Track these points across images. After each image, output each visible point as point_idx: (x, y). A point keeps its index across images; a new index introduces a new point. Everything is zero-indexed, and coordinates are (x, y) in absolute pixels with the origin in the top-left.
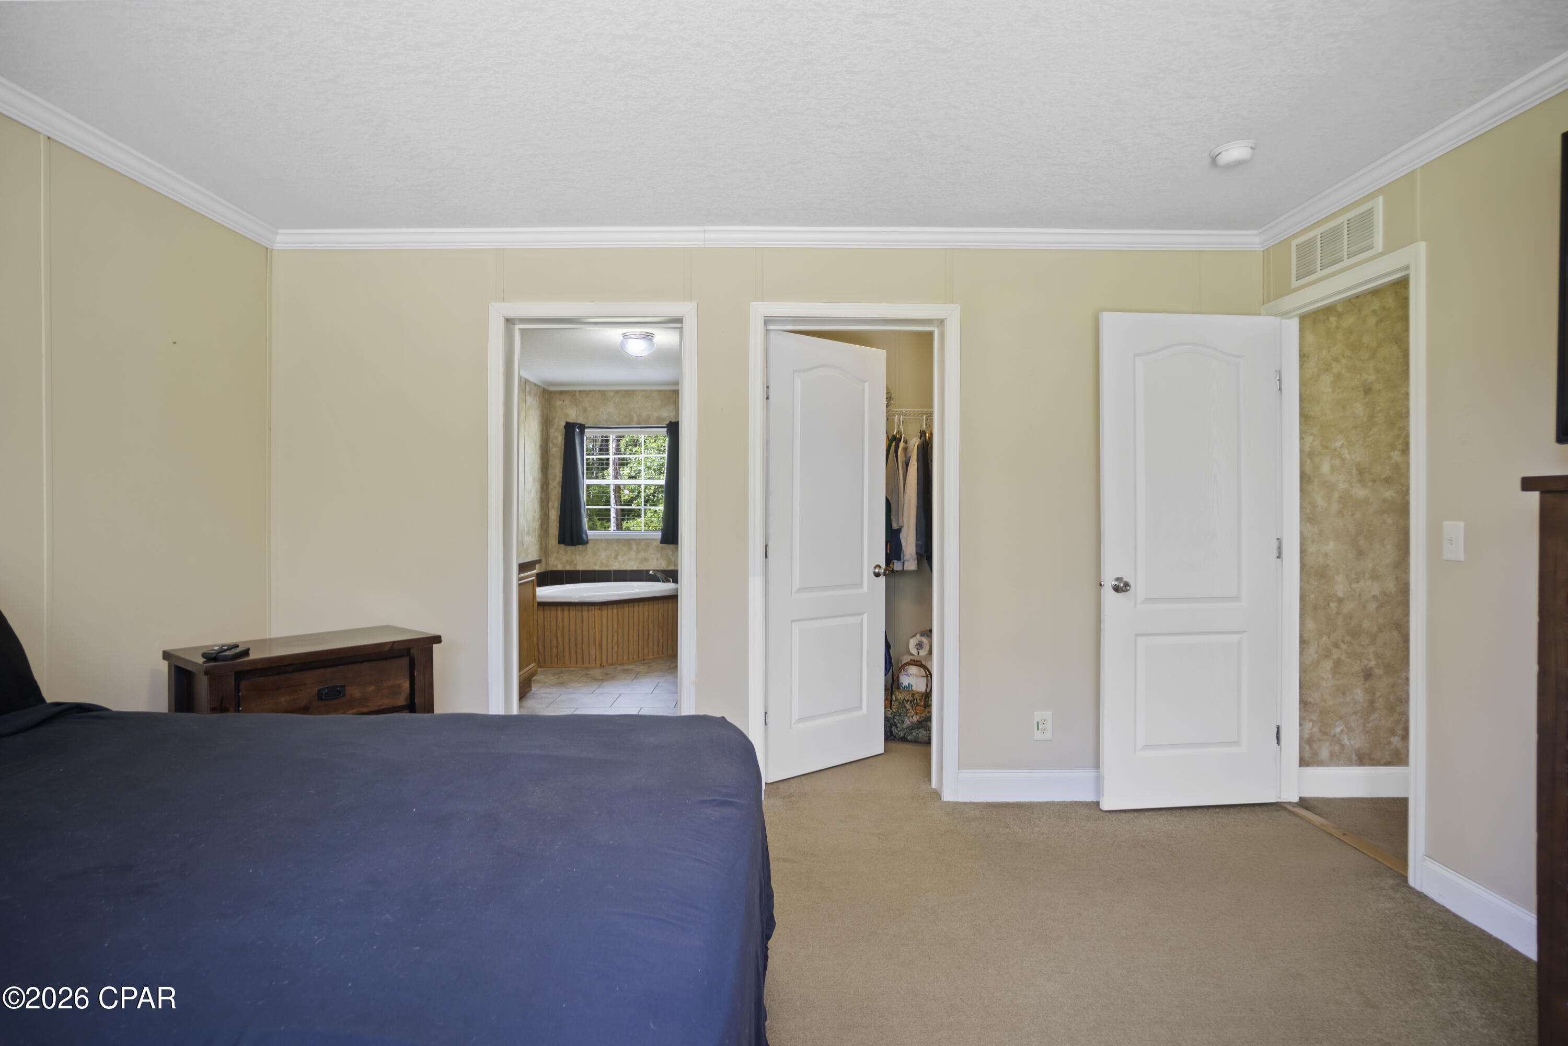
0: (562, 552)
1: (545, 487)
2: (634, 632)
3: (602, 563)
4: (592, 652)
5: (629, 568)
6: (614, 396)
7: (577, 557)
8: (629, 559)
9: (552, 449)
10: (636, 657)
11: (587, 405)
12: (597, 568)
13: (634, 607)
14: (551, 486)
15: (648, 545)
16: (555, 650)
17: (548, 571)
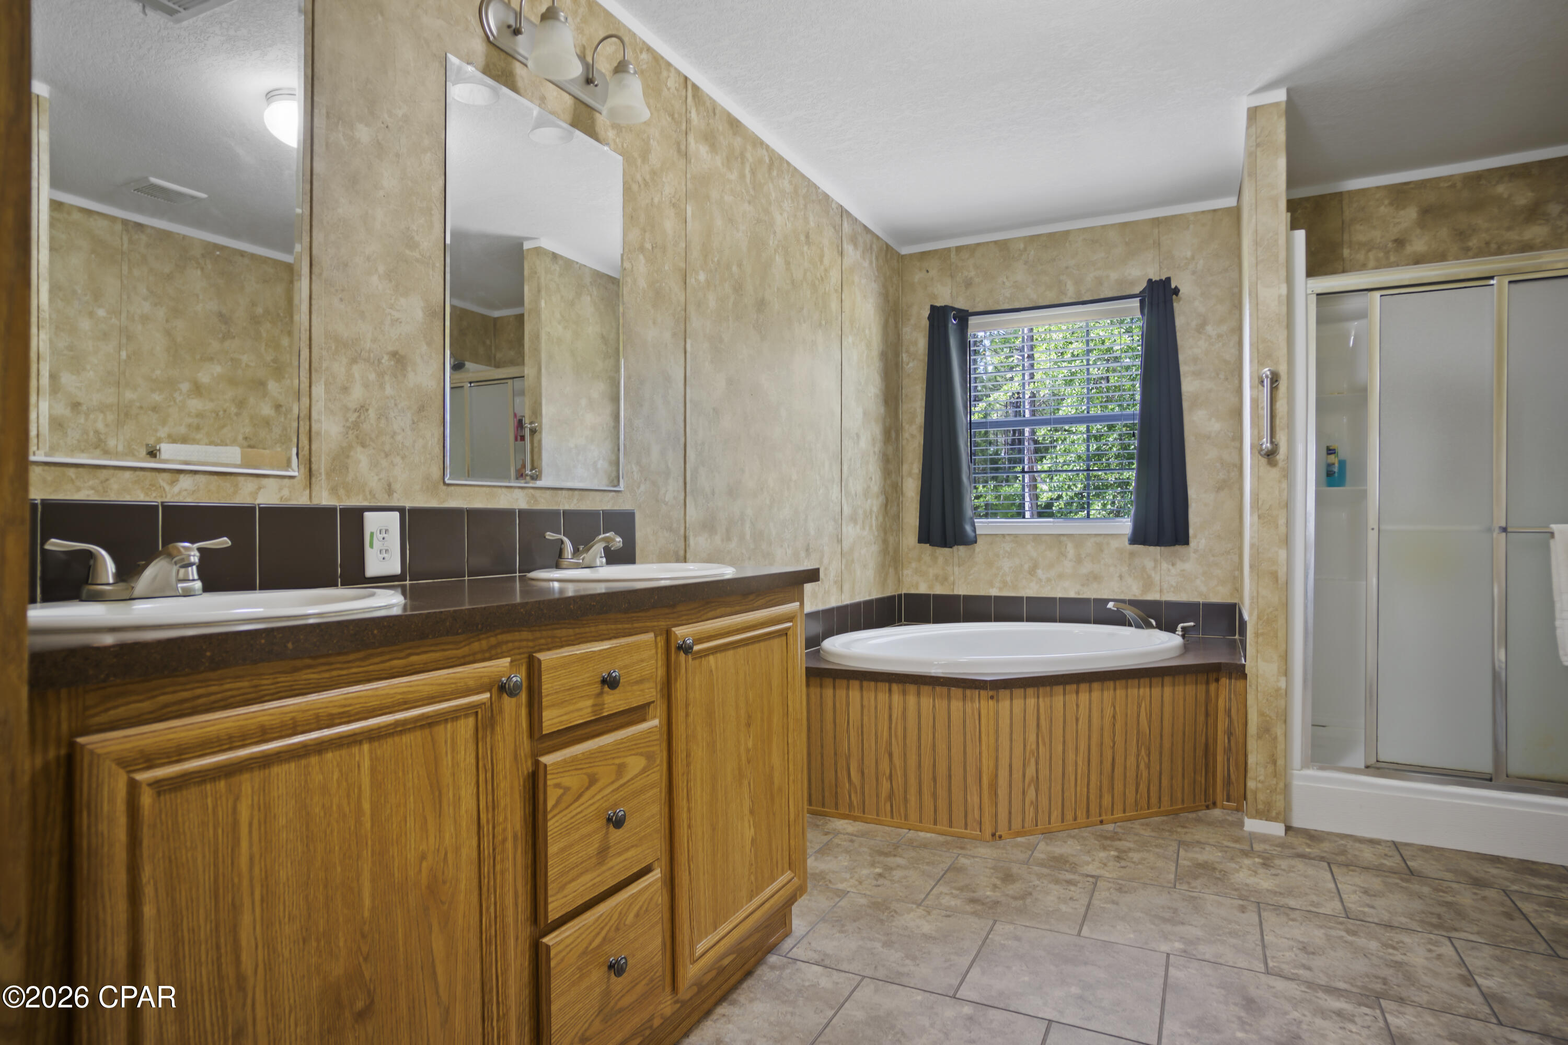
0: (927, 558)
1: (893, 435)
2: (1076, 756)
3: (1005, 583)
4: (974, 800)
5: (1058, 594)
6: (1025, 249)
7: (956, 569)
8: (1061, 576)
9: (908, 364)
10: (1081, 814)
11: (973, 274)
12: (994, 592)
13: (1077, 693)
14: (906, 435)
15: (1100, 548)
16: (886, 785)
17: (900, 596)
